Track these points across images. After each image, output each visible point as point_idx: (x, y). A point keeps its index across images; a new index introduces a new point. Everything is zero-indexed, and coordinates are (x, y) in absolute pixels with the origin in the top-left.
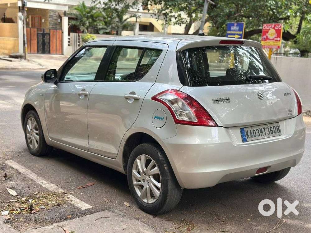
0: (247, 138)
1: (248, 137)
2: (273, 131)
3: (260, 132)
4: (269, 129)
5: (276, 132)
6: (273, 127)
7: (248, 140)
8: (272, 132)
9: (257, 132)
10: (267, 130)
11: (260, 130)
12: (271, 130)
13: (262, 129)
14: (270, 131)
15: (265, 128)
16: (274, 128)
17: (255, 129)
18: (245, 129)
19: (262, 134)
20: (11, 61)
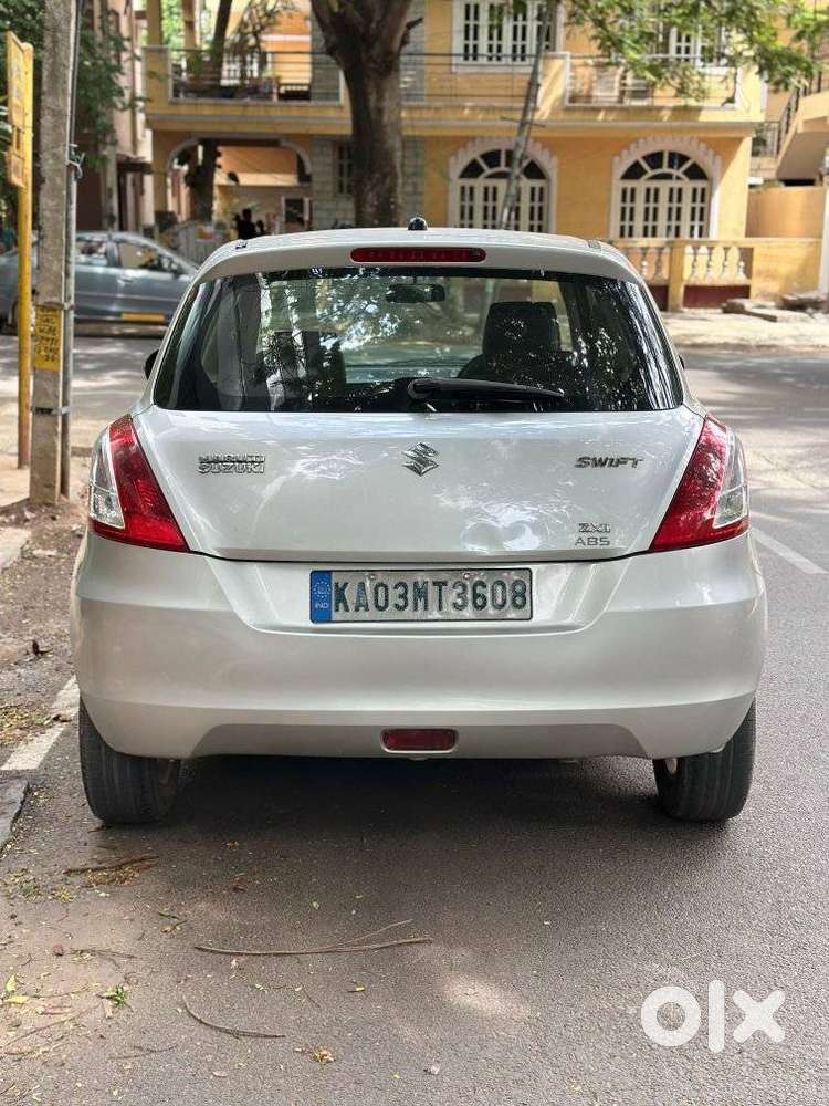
0: (337, 610)
1: (341, 605)
2: (484, 599)
3: (410, 596)
4: (470, 591)
5: (502, 606)
6: (489, 585)
7: (335, 616)
8: (479, 600)
9: (394, 593)
10: (450, 592)
11: (415, 586)
12: (476, 595)
13: (425, 584)
14: (469, 595)
15: (445, 584)
16: (499, 589)
17: (391, 582)
18: (334, 574)
19: (421, 603)
20: (773, 319)
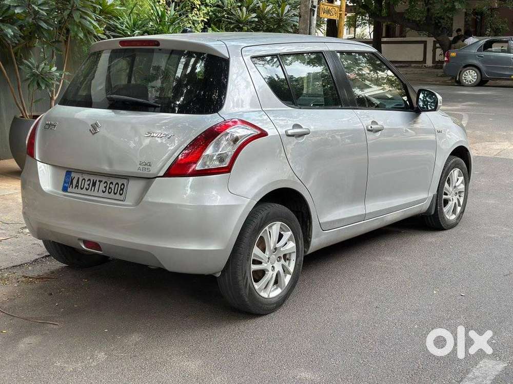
0: (70, 187)
2: (112, 190)
3: (91, 185)
4: (108, 186)
5: (116, 193)
6: (114, 184)
7: (69, 190)
8: (110, 190)
9: (87, 183)
10: (103, 185)
11: (93, 181)
12: (110, 188)
13: (96, 181)
15: (102, 181)
16: (117, 185)
17: (87, 179)
18: (72, 173)
19: (93, 188)
